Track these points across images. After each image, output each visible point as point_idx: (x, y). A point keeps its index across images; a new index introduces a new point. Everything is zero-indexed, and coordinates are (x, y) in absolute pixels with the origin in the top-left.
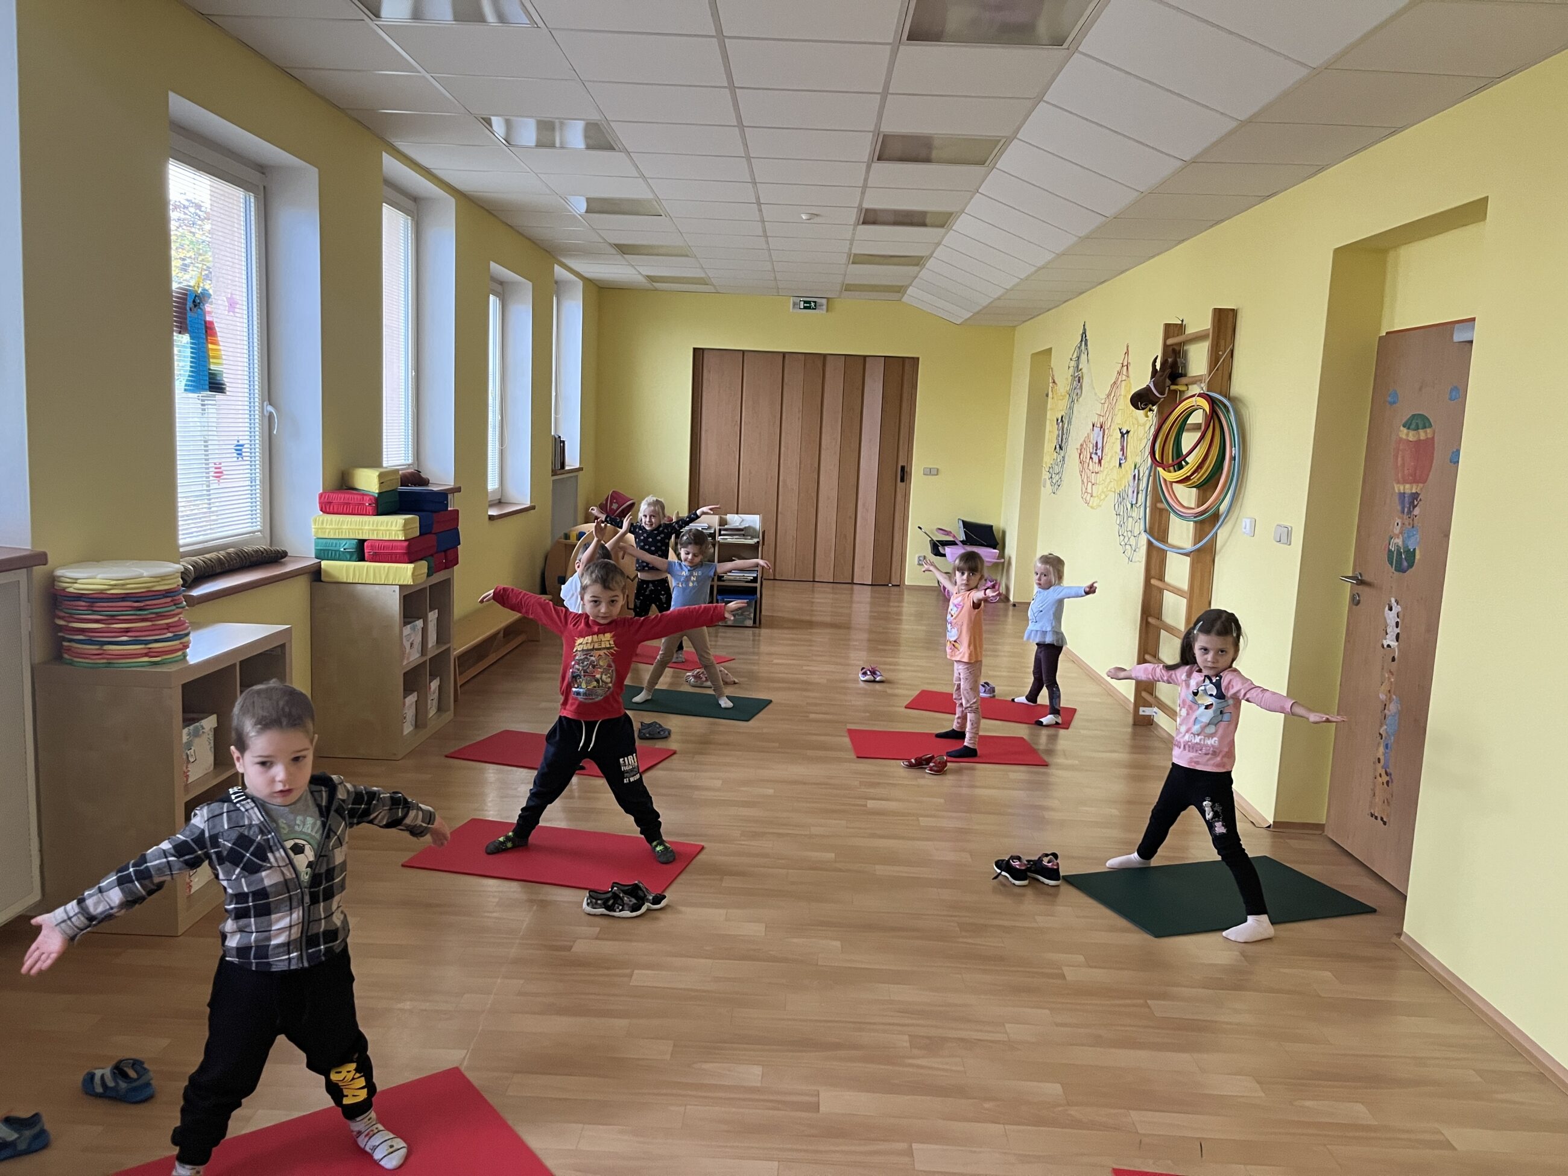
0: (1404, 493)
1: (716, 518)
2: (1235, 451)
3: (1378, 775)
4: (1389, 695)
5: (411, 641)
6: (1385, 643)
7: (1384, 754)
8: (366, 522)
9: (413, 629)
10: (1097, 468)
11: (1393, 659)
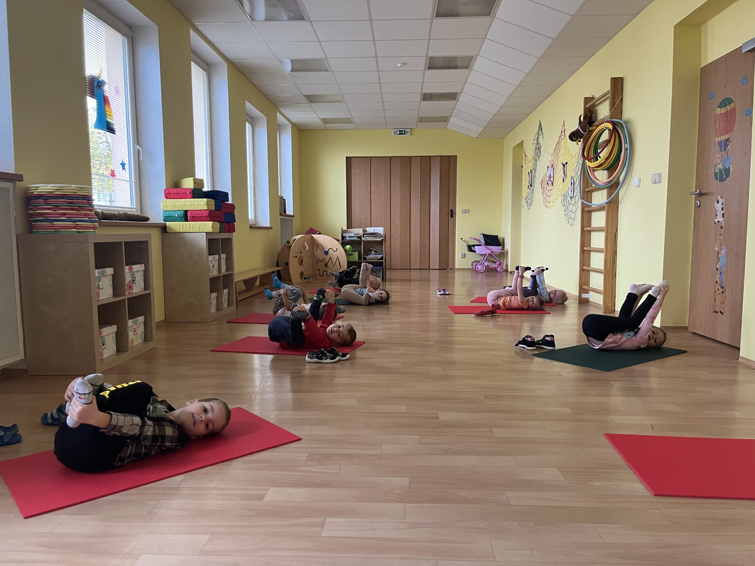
0: (721, 141)
1: (362, 229)
2: (627, 146)
3: (717, 289)
4: (720, 246)
5: (213, 264)
6: (716, 221)
7: (719, 278)
8: (188, 201)
9: (214, 258)
10: (551, 187)
11: (722, 228)
